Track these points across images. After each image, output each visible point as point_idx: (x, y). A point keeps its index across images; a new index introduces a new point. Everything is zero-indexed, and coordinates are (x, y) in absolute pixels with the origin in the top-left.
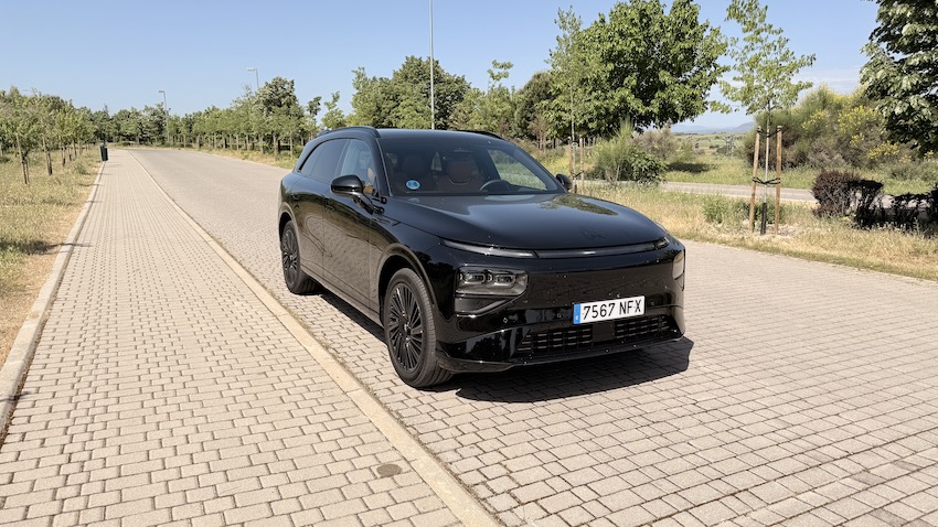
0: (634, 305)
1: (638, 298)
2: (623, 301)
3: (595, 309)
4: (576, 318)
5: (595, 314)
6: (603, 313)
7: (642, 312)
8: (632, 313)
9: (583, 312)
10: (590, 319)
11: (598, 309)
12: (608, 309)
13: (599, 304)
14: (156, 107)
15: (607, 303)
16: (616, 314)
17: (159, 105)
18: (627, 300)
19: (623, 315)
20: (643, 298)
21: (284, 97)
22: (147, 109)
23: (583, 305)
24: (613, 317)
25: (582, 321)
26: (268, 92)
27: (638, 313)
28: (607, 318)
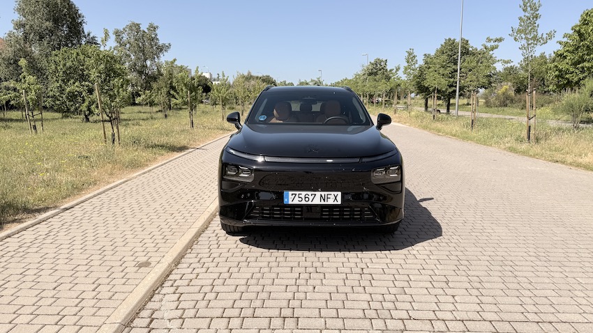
0: (332, 197)
1: (336, 193)
2: (323, 193)
3: (300, 196)
4: (286, 200)
5: (300, 199)
6: (307, 199)
7: (339, 203)
8: (331, 202)
9: (291, 197)
10: (296, 202)
11: (303, 196)
12: (311, 198)
13: (304, 193)
14: (316, 80)
15: (310, 193)
16: (317, 201)
17: (318, 79)
18: (326, 193)
19: (323, 203)
20: (340, 193)
21: (380, 70)
22: (312, 81)
23: (290, 193)
24: (314, 203)
25: (290, 202)
26: (370, 68)
27: (336, 203)
28: (310, 203)
